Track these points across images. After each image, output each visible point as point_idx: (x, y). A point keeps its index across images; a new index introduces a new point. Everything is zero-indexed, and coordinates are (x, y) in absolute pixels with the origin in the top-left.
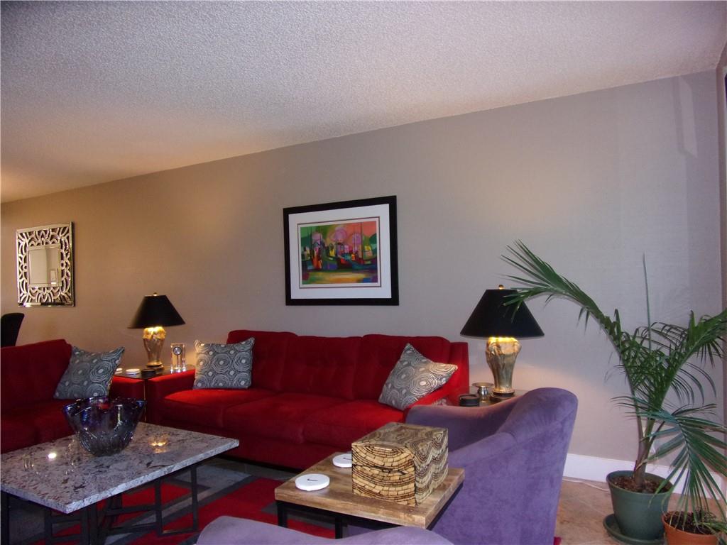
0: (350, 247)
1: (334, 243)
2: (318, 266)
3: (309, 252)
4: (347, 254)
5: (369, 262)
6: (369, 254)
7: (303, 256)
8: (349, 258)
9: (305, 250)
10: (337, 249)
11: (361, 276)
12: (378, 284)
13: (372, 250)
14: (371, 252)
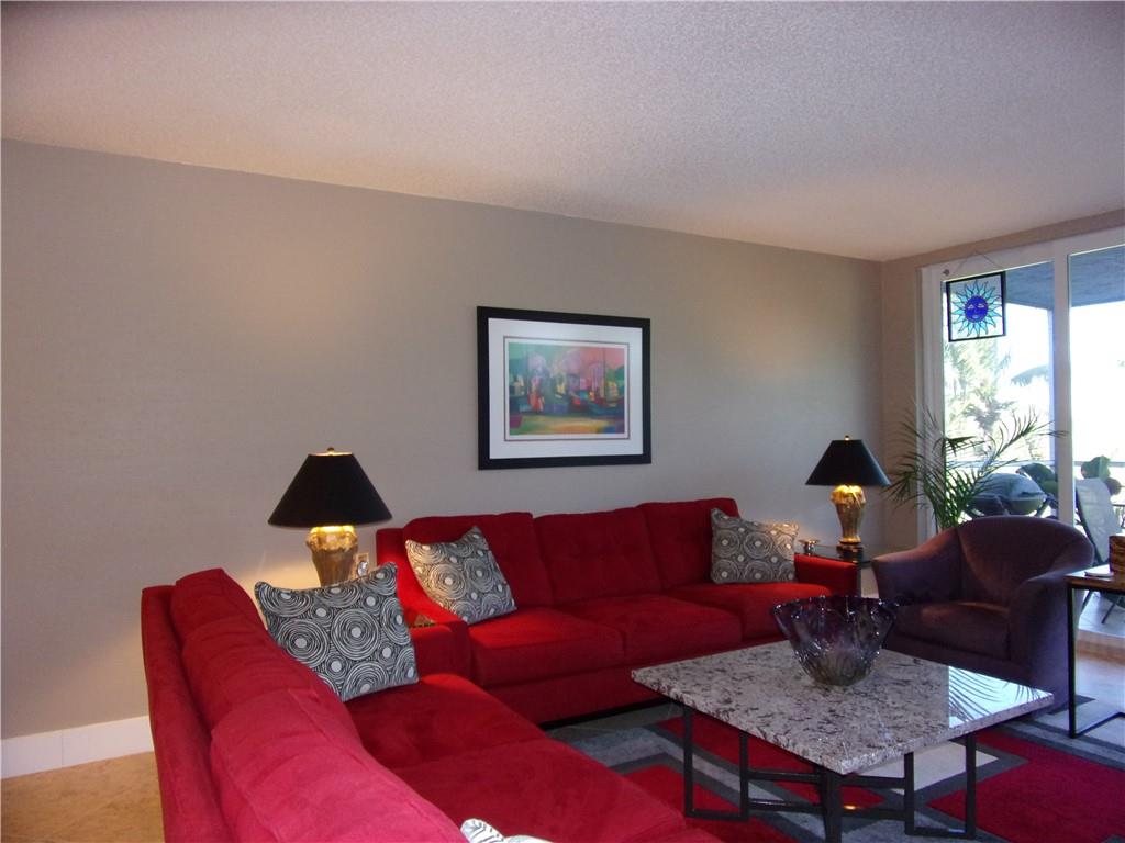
0: (588, 381)
1: (564, 374)
2: (537, 406)
3: (522, 384)
4: (583, 391)
5: (613, 405)
6: (614, 394)
7: (512, 389)
8: (586, 397)
9: (516, 380)
10: (568, 382)
11: (603, 423)
12: (626, 435)
13: (618, 389)
14: (616, 390)
